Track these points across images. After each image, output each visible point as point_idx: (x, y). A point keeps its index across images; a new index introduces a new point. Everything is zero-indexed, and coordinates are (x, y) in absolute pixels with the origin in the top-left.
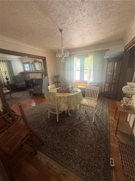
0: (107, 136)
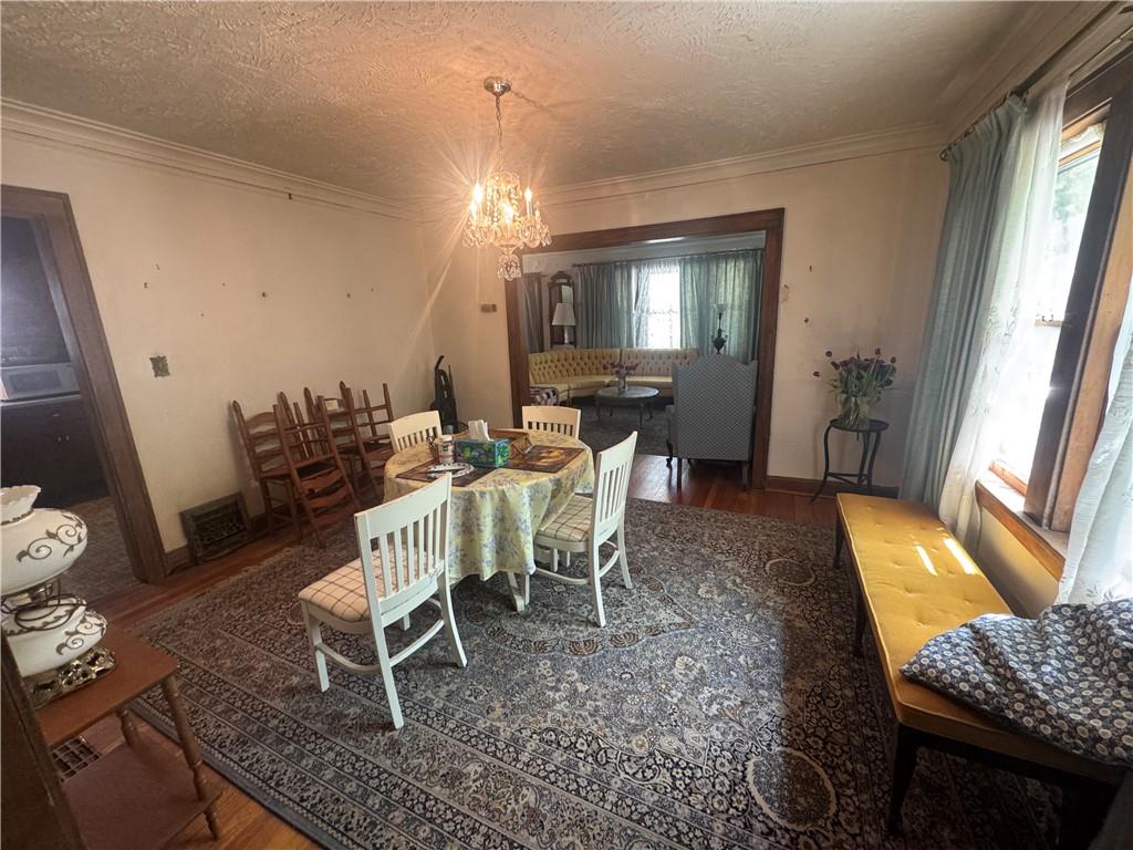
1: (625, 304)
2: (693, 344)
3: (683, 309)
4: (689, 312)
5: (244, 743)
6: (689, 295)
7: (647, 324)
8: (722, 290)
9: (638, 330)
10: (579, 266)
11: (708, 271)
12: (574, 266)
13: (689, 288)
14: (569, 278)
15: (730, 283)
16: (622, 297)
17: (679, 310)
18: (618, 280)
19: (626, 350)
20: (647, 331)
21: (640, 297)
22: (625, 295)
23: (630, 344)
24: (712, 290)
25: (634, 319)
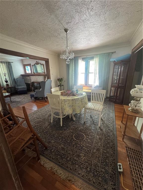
0: (114, 140)
5: (111, 131)
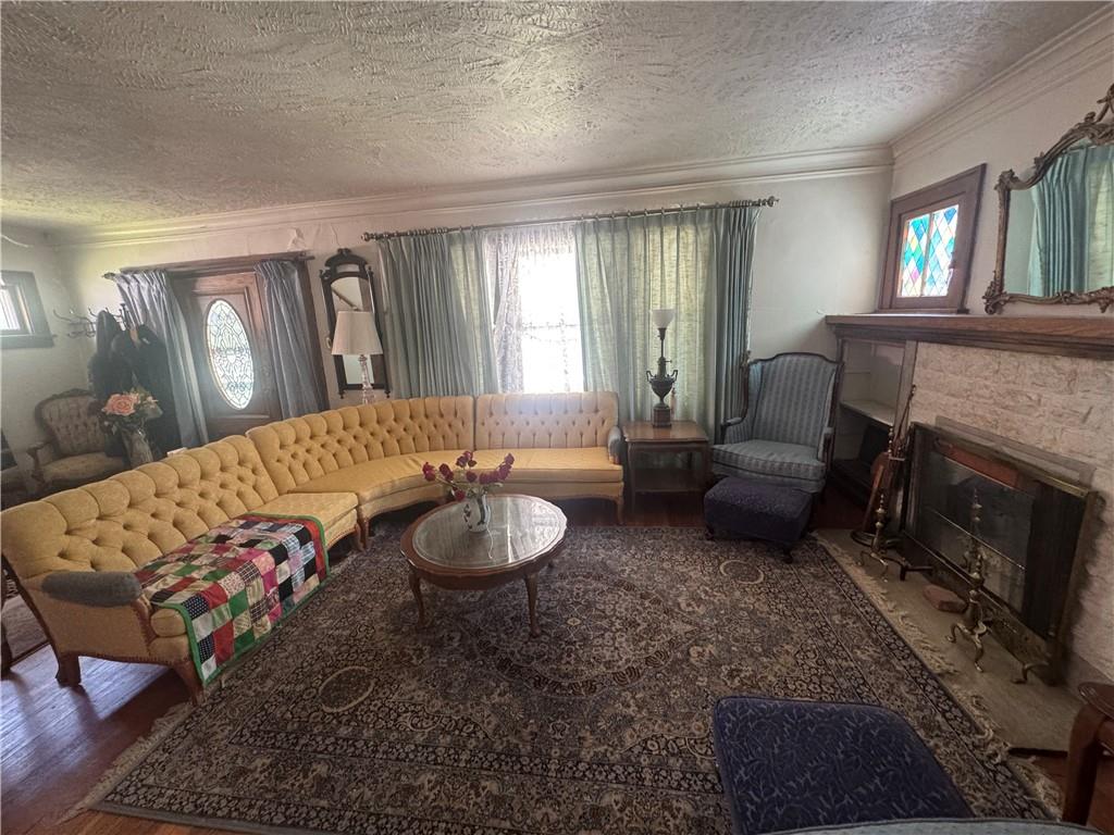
1: (476, 313)
2: (609, 384)
3: (585, 319)
4: (596, 326)
6: (595, 293)
7: (519, 350)
8: (656, 285)
9: (504, 359)
10: (379, 237)
11: (629, 248)
12: (369, 237)
13: (596, 282)
14: (361, 262)
15: (670, 269)
16: (468, 297)
17: (577, 321)
18: (458, 265)
19: (484, 398)
20: (520, 361)
21: (503, 298)
22: (474, 295)
23: (490, 388)
24: (639, 284)
25: (495, 340)
